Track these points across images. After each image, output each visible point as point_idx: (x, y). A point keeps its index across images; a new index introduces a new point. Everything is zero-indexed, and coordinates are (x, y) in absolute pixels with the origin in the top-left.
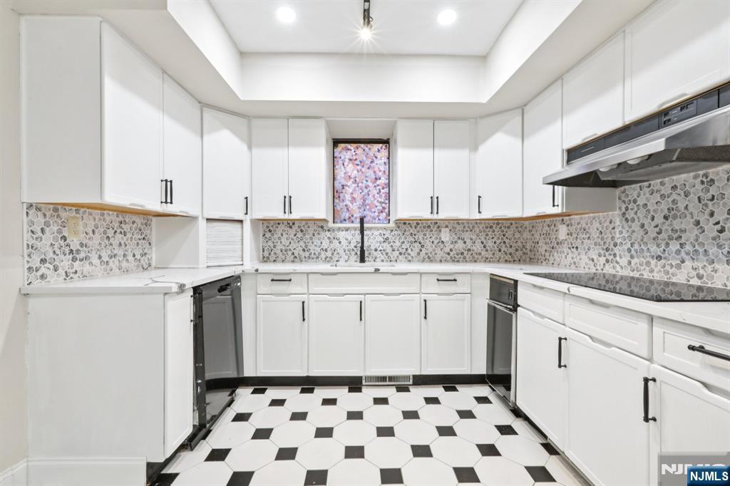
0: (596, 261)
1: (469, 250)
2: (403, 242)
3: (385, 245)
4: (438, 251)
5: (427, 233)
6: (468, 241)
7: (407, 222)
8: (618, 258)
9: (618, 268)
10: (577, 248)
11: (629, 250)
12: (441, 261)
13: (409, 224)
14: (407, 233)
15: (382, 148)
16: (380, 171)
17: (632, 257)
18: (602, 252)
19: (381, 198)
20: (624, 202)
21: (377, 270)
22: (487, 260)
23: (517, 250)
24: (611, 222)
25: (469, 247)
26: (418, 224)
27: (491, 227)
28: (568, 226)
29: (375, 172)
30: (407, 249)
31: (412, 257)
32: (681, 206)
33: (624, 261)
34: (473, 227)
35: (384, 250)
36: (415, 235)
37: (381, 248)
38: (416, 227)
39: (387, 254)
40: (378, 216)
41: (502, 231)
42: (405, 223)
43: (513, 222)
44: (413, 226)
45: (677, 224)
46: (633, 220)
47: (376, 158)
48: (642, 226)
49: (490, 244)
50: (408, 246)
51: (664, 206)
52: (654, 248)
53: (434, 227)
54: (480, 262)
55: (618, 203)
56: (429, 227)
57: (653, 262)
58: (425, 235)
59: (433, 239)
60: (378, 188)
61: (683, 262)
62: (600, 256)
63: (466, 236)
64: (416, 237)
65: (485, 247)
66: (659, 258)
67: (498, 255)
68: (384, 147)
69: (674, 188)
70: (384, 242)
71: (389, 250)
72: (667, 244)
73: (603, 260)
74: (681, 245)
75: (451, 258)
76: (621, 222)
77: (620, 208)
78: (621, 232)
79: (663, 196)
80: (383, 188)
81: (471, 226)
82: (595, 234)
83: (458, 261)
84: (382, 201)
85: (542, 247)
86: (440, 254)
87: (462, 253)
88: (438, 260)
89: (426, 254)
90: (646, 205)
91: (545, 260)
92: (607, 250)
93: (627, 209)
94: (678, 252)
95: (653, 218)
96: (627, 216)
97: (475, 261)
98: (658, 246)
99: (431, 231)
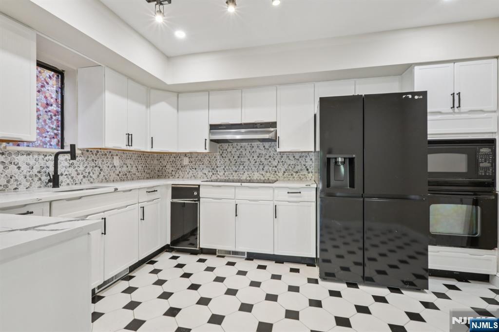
0: (207, 174)
1: (129, 172)
2: (86, 167)
3: (71, 170)
4: (112, 174)
5: (105, 159)
6: (129, 166)
7: (90, 150)
8: (218, 173)
9: (219, 176)
10: (195, 169)
11: (224, 169)
12: (114, 181)
13: (91, 151)
14: (90, 159)
15: (53, 76)
16: (52, 98)
17: (225, 172)
18: (211, 170)
19: (53, 124)
20: (221, 149)
21: (116, 190)
22: (139, 178)
23: (152, 171)
24: (215, 157)
25: (129, 170)
26: (98, 152)
27: (140, 157)
28: (190, 158)
29: (46, 97)
30: (89, 173)
31: (94, 179)
32: (244, 153)
33: (221, 174)
34: (132, 156)
35: (69, 175)
36: (96, 161)
37: (66, 173)
38: (96, 155)
39: (72, 178)
40: (50, 142)
41: (146, 159)
42: (88, 151)
43: (150, 154)
44: (94, 153)
45: (242, 160)
46: (225, 157)
47: (48, 83)
48: (230, 160)
49: (140, 167)
50: (90, 170)
51: (238, 153)
52: (234, 168)
53: (109, 155)
54: (135, 180)
55: (218, 150)
56: (106, 154)
57: (234, 173)
58: (103, 161)
59: (108, 164)
60: (49, 114)
61: (244, 172)
62: (209, 172)
63: (128, 162)
64: (96, 163)
65: (137, 169)
66: (236, 171)
67: (144, 174)
68: (55, 76)
69: (241, 147)
70: (69, 166)
71: (74, 174)
72: (239, 167)
73: (211, 174)
74: (244, 167)
75: (120, 178)
76: (220, 157)
77: (220, 152)
78: (220, 162)
79: (237, 149)
80: (55, 115)
81: (130, 155)
82: (206, 162)
83: (124, 180)
84: (54, 127)
85: (169, 169)
86: (113, 176)
87: (126, 174)
88: (112, 180)
89: (104, 176)
90: (231, 152)
91: (172, 176)
92: (213, 169)
93: (223, 153)
94: (243, 169)
95: (234, 157)
96: (223, 155)
97: (133, 179)
98: (236, 167)
99: (107, 158)
